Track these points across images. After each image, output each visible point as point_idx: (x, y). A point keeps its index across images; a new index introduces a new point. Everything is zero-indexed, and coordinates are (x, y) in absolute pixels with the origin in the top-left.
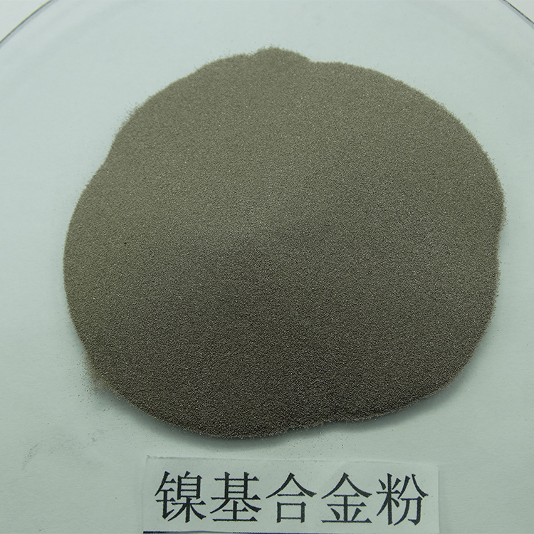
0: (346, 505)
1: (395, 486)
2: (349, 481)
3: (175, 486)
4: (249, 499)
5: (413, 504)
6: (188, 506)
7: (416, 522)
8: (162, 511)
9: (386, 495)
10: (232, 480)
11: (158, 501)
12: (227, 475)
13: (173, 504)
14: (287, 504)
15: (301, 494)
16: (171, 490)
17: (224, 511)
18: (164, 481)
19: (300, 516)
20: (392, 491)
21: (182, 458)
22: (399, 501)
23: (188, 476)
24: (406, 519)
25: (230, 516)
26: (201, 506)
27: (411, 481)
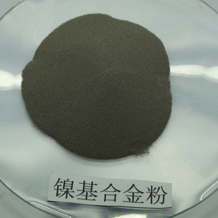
0: (133, 196)
1: (154, 190)
2: (135, 187)
3: (62, 184)
5: (161, 197)
6: (67, 192)
7: (162, 203)
8: (56, 193)
9: (150, 193)
10: (86, 184)
11: (55, 189)
12: (84, 182)
13: (61, 191)
14: (109, 195)
15: (115, 191)
16: (61, 185)
17: (82, 195)
18: (58, 182)
19: (114, 199)
20: (153, 192)
22: (156, 196)
23: (68, 181)
24: (158, 202)
25: (85, 197)
26: (73, 193)
27: (161, 189)
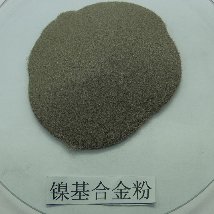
0: (121, 193)
1: (139, 185)
2: (122, 184)
3: (57, 187)
4: (85, 191)
5: (146, 192)
6: (62, 194)
7: (147, 198)
8: (53, 197)
9: (136, 188)
10: (79, 184)
11: (51, 193)
12: (77, 183)
13: (57, 194)
14: (99, 193)
15: (105, 189)
16: (56, 189)
17: (76, 196)
18: (53, 186)
19: (104, 197)
20: (138, 187)
21: (60, 177)
22: (141, 191)
23: (62, 184)
24: (143, 197)
25: (78, 198)
26: (67, 194)
27: (145, 183)
